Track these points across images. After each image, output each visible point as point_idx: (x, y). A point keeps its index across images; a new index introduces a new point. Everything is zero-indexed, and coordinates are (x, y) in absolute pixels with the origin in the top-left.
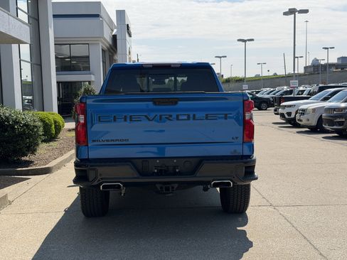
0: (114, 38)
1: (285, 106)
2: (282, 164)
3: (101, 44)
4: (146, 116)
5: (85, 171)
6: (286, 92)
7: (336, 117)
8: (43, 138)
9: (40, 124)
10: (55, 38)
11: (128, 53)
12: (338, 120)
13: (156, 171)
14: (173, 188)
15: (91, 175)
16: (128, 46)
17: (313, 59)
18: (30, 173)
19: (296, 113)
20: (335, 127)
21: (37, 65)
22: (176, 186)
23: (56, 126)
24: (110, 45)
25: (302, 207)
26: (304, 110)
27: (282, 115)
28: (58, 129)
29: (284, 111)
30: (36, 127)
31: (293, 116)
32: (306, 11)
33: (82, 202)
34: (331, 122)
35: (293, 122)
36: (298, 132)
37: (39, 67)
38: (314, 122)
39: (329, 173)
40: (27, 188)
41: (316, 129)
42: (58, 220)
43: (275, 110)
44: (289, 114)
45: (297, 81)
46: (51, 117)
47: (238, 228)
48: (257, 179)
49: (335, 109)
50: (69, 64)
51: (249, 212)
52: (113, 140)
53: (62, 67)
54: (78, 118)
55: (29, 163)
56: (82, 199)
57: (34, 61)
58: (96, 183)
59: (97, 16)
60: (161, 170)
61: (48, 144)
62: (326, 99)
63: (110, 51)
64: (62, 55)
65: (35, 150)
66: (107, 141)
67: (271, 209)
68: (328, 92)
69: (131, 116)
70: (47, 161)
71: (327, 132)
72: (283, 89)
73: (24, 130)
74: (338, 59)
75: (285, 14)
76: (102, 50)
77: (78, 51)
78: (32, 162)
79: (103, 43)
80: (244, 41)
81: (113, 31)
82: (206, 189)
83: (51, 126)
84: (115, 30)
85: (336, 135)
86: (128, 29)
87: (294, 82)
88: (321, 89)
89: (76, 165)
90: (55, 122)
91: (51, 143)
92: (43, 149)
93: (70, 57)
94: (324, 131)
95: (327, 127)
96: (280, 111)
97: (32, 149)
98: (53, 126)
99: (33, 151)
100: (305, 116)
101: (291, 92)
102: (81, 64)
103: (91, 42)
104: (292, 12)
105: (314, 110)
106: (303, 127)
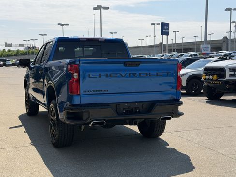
4: (120, 74)
13: (124, 111)
15: (85, 116)
52: (98, 91)
60: (127, 111)
66: (94, 91)
69: (110, 74)
80: (62, 25)
104: (99, 7)
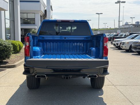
0: (46, 11)
1: (116, 41)
2: (116, 66)
3: (40, 13)
5: (29, 68)
6: (115, 35)
7: (138, 46)
8: (13, 52)
9: (11, 46)
10: (20, 10)
11: (51, 17)
12: (139, 47)
14: (70, 77)
15: (31, 71)
16: (51, 15)
17: (126, 22)
18: (6, 67)
19: (121, 44)
20: (137, 50)
21: (12, 21)
22: (71, 76)
23: (19, 47)
24: (44, 14)
25: (127, 86)
26: (124, 43)
27: (114, 45)
28: (20, 48)
29: (115, 43)
30: (10, 47)
31: (119, 45)
32: (124, 2)
33: (27, 82)
34: (135, 48)
35: (119, 48)
36: (121, 52)
37: (13, 22)
38: (128, 48)
39: (137, 70)
40: (4, 74)
41: (129, 51)
42: (16, 90)
43: (111, 42)
44: (117, 44)
45: (120, 31)
46: (17, 43)
47: (99, 96)
48: (109, 74)
49: (137, 43)
50: (27, 22)
51: (104, 88)
53: (24, 22)
54: (26, 44)
55: (6, 63)
56: (27, 81)
57: (11, 19)
58: (33, 74)
59: (39, 2)
61: (16, 55)
62: (133, 38)
63: (43, 17)
64: (24, 17)
65: (9, 57)
67: (113, 87)
68: (134, 35)
70: (15, 62)
71: (134, 52)
72: (114, 34)
73: (4, 48)
74: (136, 22)
75: (116, 3)
76: (41, 16)
77: (30, 16)
78: (8, 62)
79: (41, 13)
80: (99, 14)
81: (45, 8)
82: (84, 78)
83: (17, 47)
84: (46, 8)
85: (137, 53)
86: (51, 8)
87: (119, 31)
88: (131, 34)
89: (25, 65)
90: (19, 45)
91: (17, 54)
92: (13, 57)
93: (27, 19)
94: (132, 52)
95: (134, 50)
96: (114, 43)
97: (8, 56)
98: (18, 47)
99: (8, 58)
100: (124, 45)
101: (117, 35)
102: (31, 21)
103: (36, 12)
104: (119, 2)
105: (128, 43)
106: (123, 50)
